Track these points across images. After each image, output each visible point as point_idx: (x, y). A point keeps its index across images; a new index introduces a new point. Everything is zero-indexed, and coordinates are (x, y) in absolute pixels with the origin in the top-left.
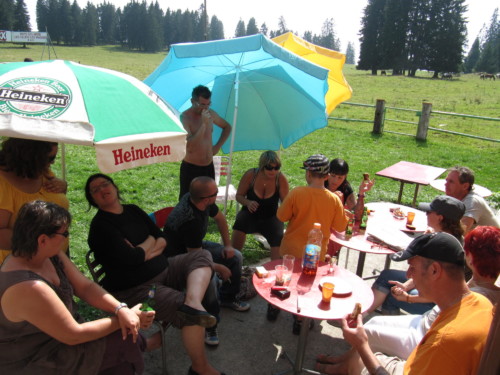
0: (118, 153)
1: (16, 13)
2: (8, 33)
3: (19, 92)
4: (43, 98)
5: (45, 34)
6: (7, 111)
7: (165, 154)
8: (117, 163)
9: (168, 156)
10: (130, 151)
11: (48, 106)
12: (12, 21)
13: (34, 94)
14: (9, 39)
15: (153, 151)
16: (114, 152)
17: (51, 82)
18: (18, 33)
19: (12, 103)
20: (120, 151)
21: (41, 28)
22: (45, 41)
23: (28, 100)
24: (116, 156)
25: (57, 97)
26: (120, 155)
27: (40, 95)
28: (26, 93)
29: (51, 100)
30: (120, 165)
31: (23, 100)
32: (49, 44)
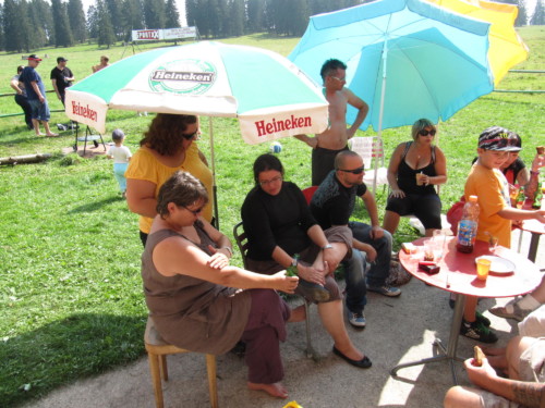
0: (260, 125)
1: (167, 11)
2: (161, 31)
3: (171, 73)
4: (192, 77)
5: (193, 29)
6: (161, 91)
7: (306, 125)
8: (260, 135)
9: (309, 127)
10: (271, 122)
11: (197, 83)
12: (164, 19)
13: (183, 74)
14: (161, 38)
15: (294, 123)
16: (257, 123)
17: (198, 61)
18: (169, 31)
19: (166, 82)
20: (262, 122)
21: (190, 24)
22: (194, 35)
23: (178, 79)
24: (259, 128)
25: (203, 74)
26: (263, 127)
27: (189, 74)
28: (177, 73)
29: (198, 78)
30: (263, 137)
31: (174, 79)
32: (198, 39)
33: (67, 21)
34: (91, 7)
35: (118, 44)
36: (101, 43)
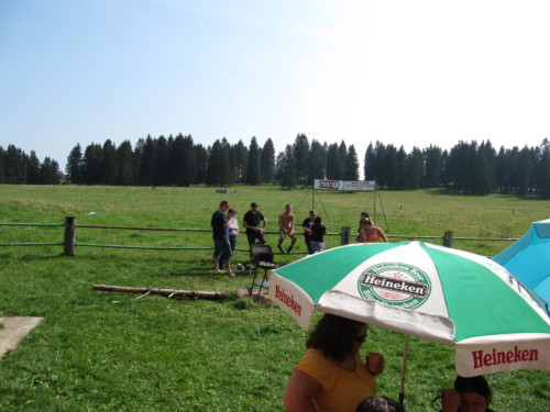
0: (478, 355)
1: (348, 162)
2: (341, 183)
3: (381, 279)
4: (403, 287)
5: (373, 183)
6: (370, 298)
7: (531, 359)
8: (476, 367)
9: (534, 362)
10: (491, 353)
11: (407, 296)
13: (394, 281)
14: (341, 188)
15: (517, 356)
16: (474, 353)
17: (411, 268)
18: (349, 183)
19: (375, 289)
20: (480, 352)
21: (368, 177)
22: (372, 189)
24: (475, 359)
25: (416, 286)
26: (480, 358)
27: (400, 282)
28: (388, 280)
29: (410, 289)
30: (479, 369)
31: (384, 287)
32: (376, 189)
33: (259, 164)
34: (281, 154)
35: (298, 186)
36: (283, 185)
